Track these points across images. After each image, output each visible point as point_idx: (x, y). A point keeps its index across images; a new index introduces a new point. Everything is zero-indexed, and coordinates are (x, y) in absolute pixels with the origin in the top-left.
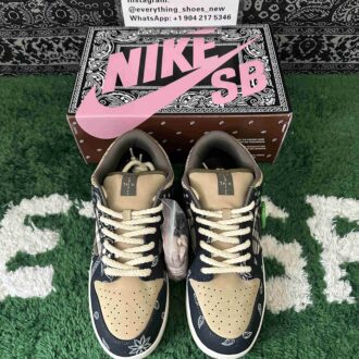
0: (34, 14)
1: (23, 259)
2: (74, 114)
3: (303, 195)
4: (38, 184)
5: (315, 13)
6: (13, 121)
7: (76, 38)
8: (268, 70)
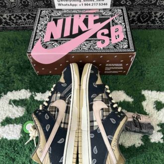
0: (12, 3)
1: (8, 121)
2: (30, 53)
3: (140, 90)
4: (15, 84)
5: (149, 1)
6: (3, 54)
7: (32, 14)
8: (125, 30)
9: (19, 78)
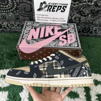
0: (10, 17)
2: (19, 46)
4: (6, 65)
5: (89, 21)
7: (21, 24)
8: (76, 36)
9: (9, 61)
